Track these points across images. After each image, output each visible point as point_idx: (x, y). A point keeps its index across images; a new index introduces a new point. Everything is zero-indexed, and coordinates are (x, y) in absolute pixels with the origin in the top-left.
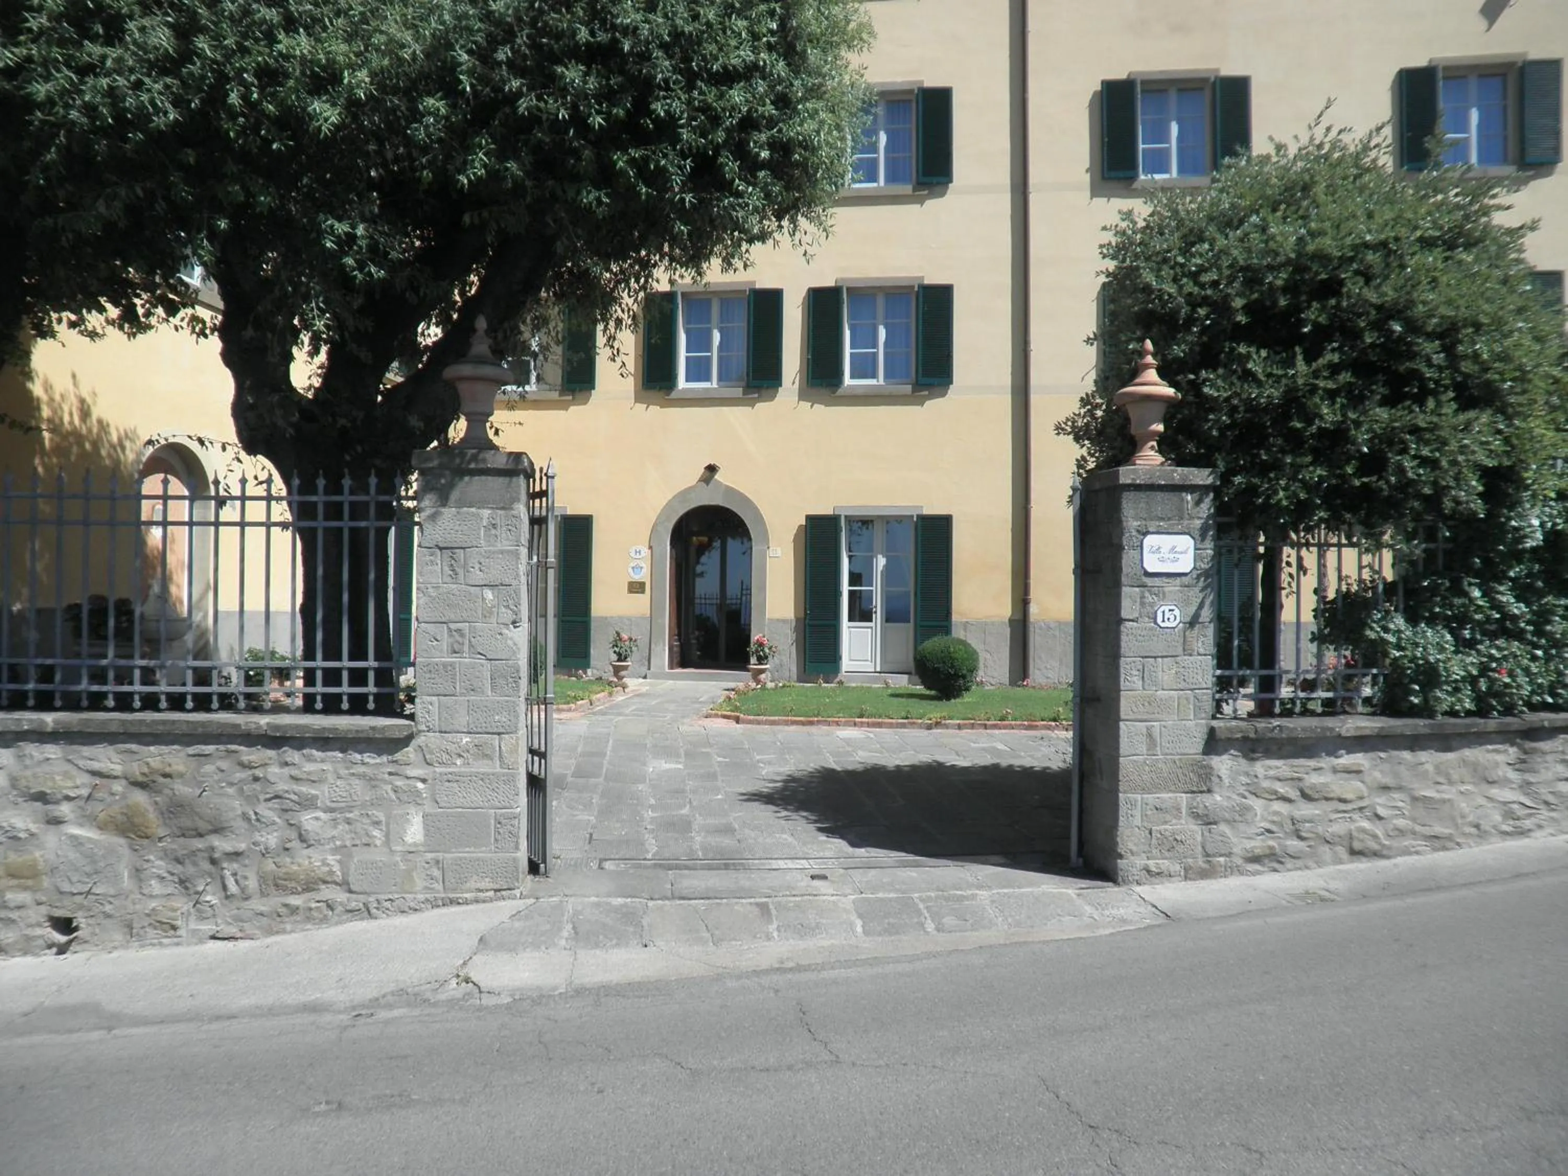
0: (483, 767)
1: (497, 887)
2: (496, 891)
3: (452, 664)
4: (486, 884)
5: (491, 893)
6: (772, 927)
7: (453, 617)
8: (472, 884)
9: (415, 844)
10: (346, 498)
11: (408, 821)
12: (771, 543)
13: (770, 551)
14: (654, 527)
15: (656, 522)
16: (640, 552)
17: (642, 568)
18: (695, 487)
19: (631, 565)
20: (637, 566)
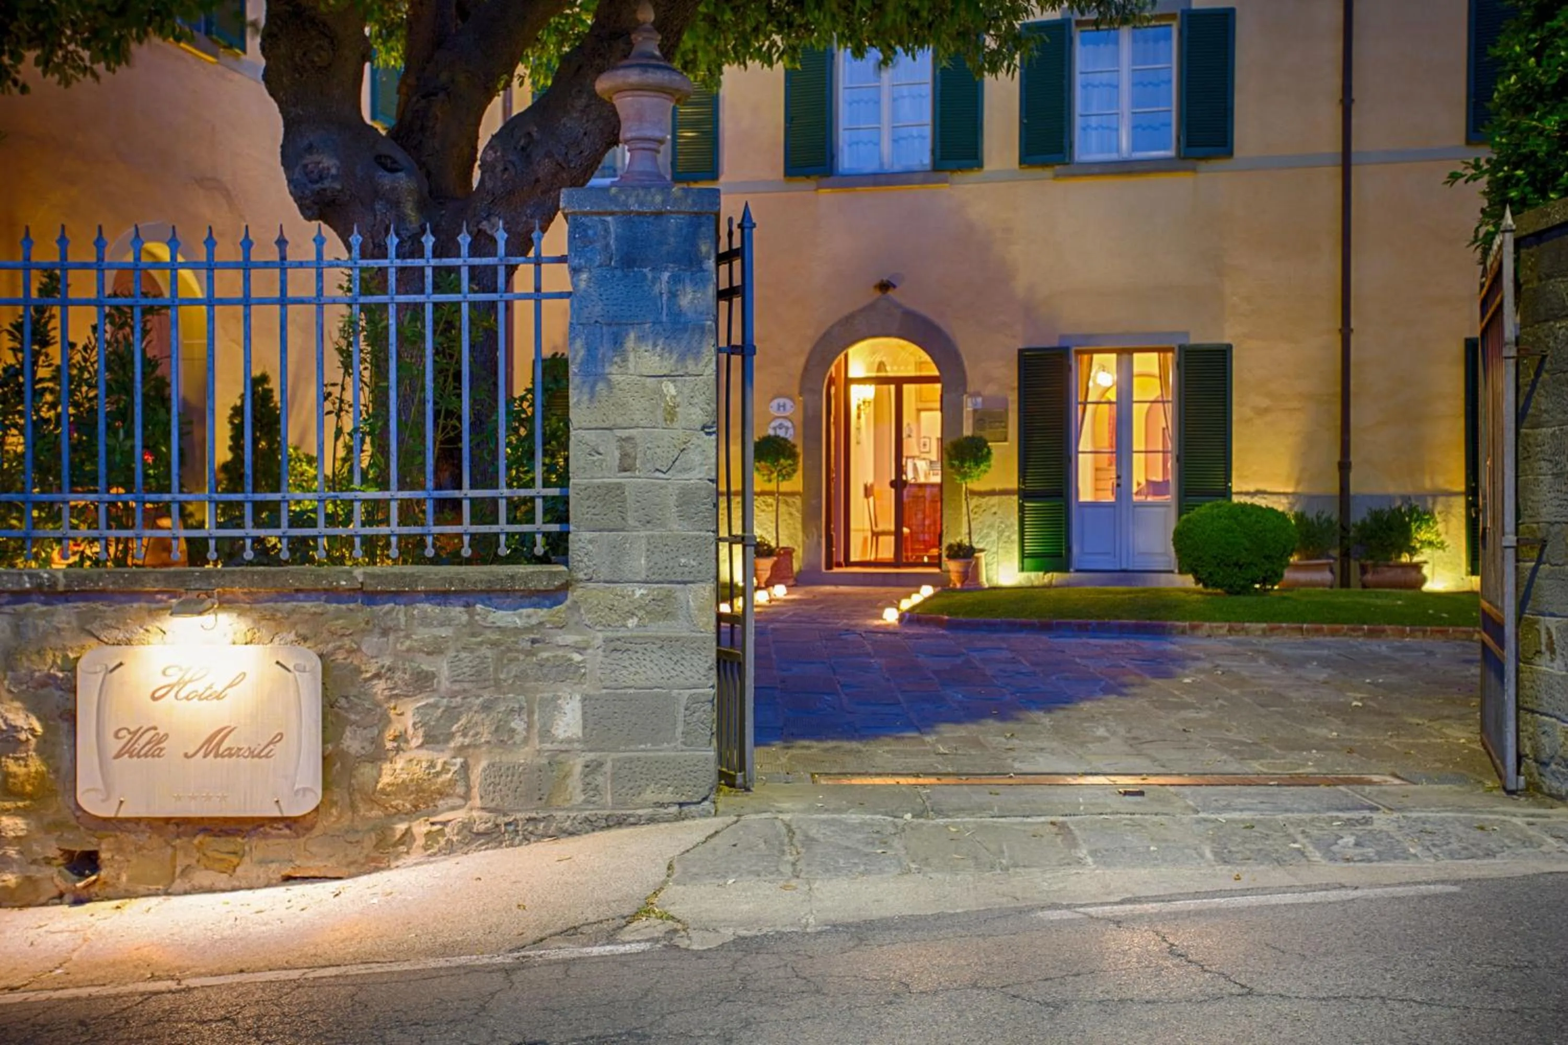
0: (660, 628)
1: (683, 799)
2: (681, 805)
3: (620, 486)
4: (667, 796)
5: (674, 809)
6: (1083, 852)
7: (619, 420)
8: (649, 795)
9: (570, 741)
10: (463, 261)
11: (557, 708)
12: (971, 388)
13: (969, 400)
14: (806, 369)
15: (807, 362)
16: (784, 406)
17: (787, 428)
18: (862, 310)
19: (774, 424)
20: (781, 426)
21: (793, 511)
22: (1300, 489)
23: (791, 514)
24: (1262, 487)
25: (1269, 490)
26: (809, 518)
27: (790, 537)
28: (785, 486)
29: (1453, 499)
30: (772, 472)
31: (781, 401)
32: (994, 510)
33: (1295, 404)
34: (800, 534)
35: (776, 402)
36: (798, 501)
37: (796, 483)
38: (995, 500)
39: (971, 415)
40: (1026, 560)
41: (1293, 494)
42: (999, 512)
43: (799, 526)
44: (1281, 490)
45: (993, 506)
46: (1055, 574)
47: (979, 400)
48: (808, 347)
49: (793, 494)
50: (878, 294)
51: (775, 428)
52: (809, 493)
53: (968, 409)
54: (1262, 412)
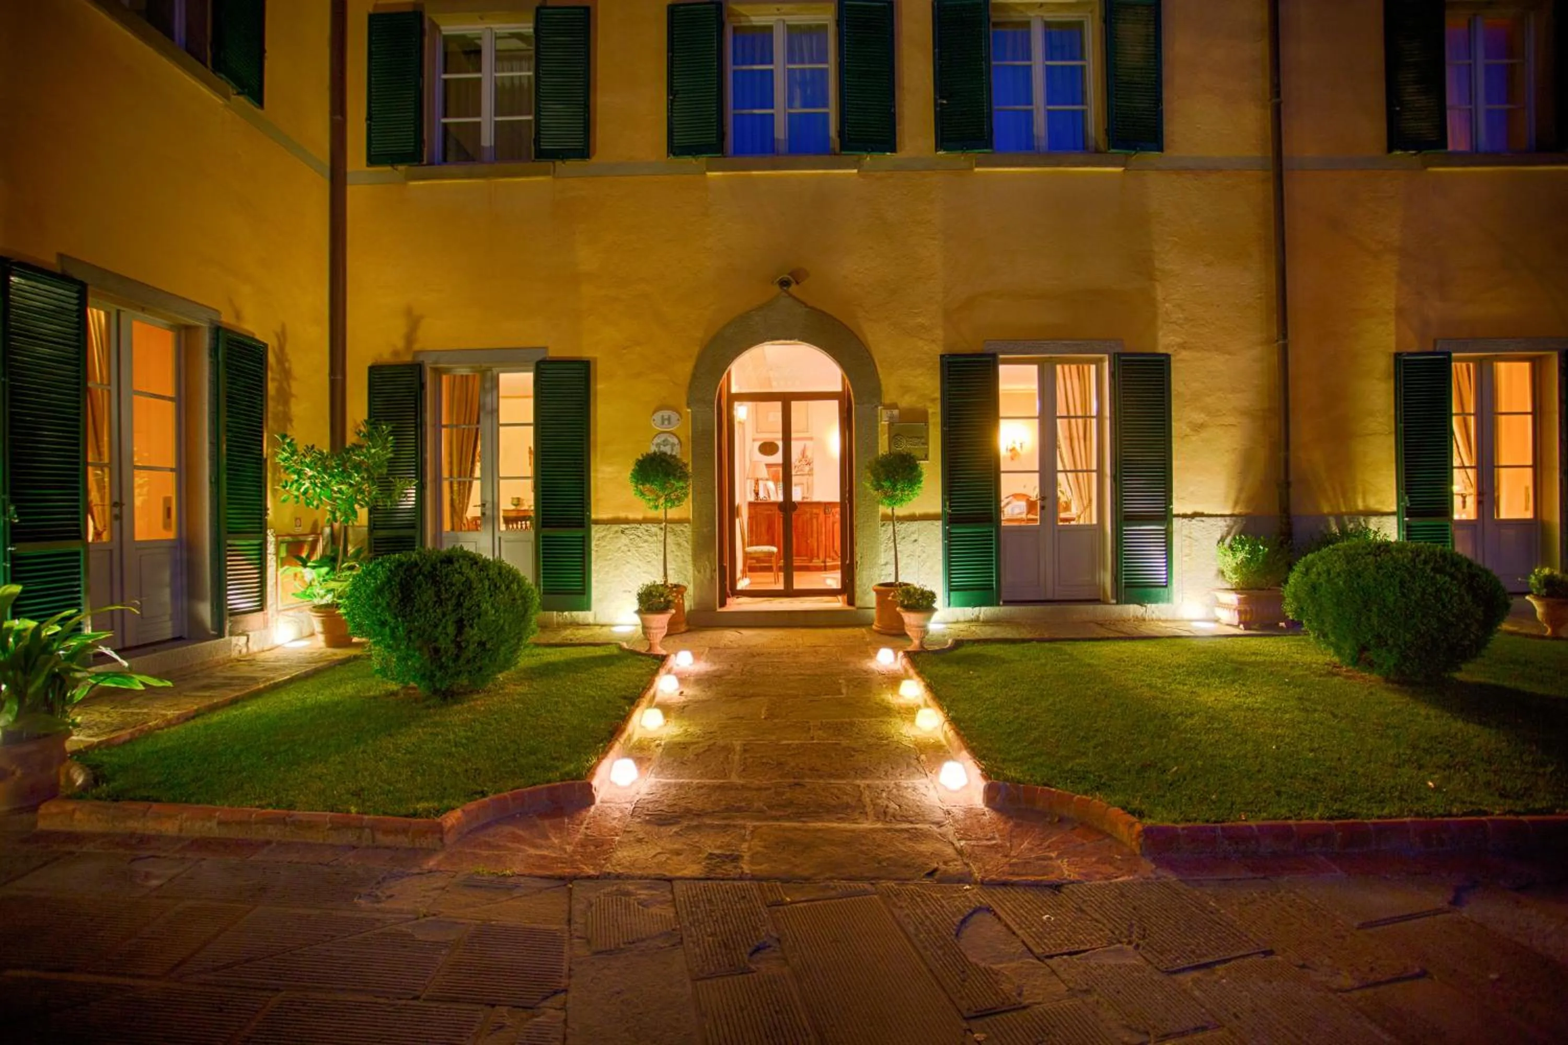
12: (887, 400)
13: (884, 412)
14: (694, 376)
15: (696, 367)
16: (669, 419)
17: (673, 445)
18: (761, 308)
19: (657, 440)
20: (665, 443)
21: (682, 541)
22: (1237, 511)
23: (679, 545)
24: (1199, 509)
25: (1206, 512)
26: (700, 548)
27: (678, 572)
28: (673, 513)
29: (1384, 519)
30: (658, 498)
31: (666, 413)
32: (915, 536)
33: (1231, 420)
34: (690, 567)
35: (660, 414)
36: (687, 529)
37: (685, 509)
38: (916, 525)
39: (886, 428)
40: (952, 593)
41: (1231, 516)
42: (920, 539)
43: (689, 559)
44: (1219, 513)
45: (913, 533)
46: (983, 609)
47: (896, 412)
48: (696, 350)
49: (680, 521)
50: (777, 289)
51: (658, 445)
52: (701, 519)
53: (884, 423)
54: (1198, 428)
